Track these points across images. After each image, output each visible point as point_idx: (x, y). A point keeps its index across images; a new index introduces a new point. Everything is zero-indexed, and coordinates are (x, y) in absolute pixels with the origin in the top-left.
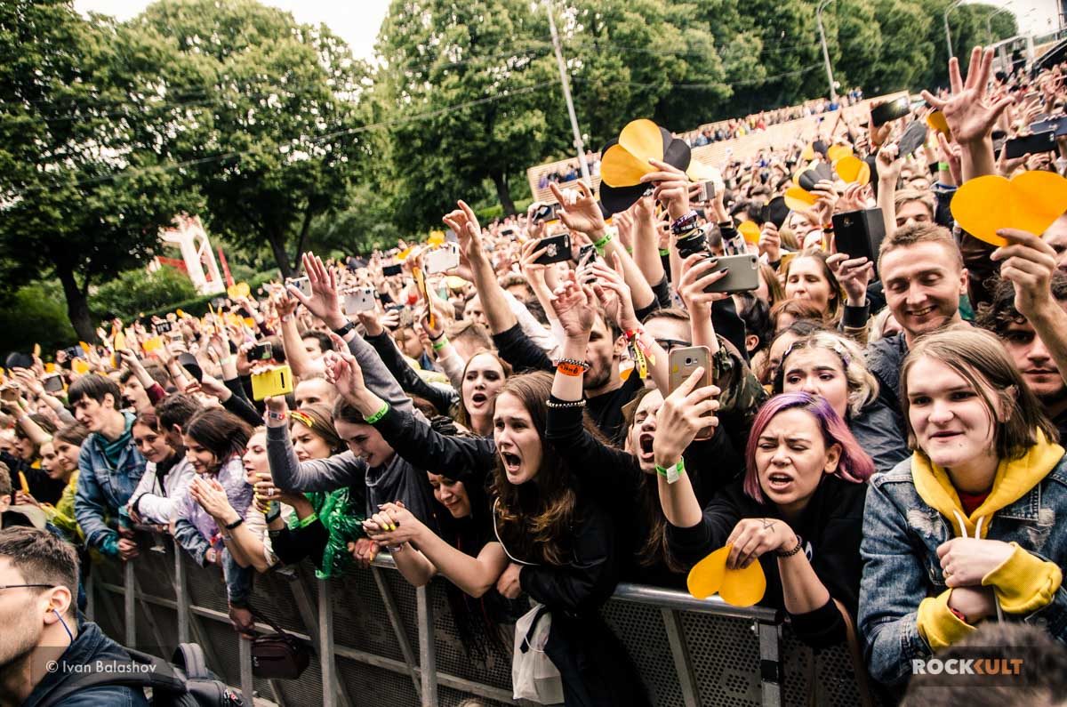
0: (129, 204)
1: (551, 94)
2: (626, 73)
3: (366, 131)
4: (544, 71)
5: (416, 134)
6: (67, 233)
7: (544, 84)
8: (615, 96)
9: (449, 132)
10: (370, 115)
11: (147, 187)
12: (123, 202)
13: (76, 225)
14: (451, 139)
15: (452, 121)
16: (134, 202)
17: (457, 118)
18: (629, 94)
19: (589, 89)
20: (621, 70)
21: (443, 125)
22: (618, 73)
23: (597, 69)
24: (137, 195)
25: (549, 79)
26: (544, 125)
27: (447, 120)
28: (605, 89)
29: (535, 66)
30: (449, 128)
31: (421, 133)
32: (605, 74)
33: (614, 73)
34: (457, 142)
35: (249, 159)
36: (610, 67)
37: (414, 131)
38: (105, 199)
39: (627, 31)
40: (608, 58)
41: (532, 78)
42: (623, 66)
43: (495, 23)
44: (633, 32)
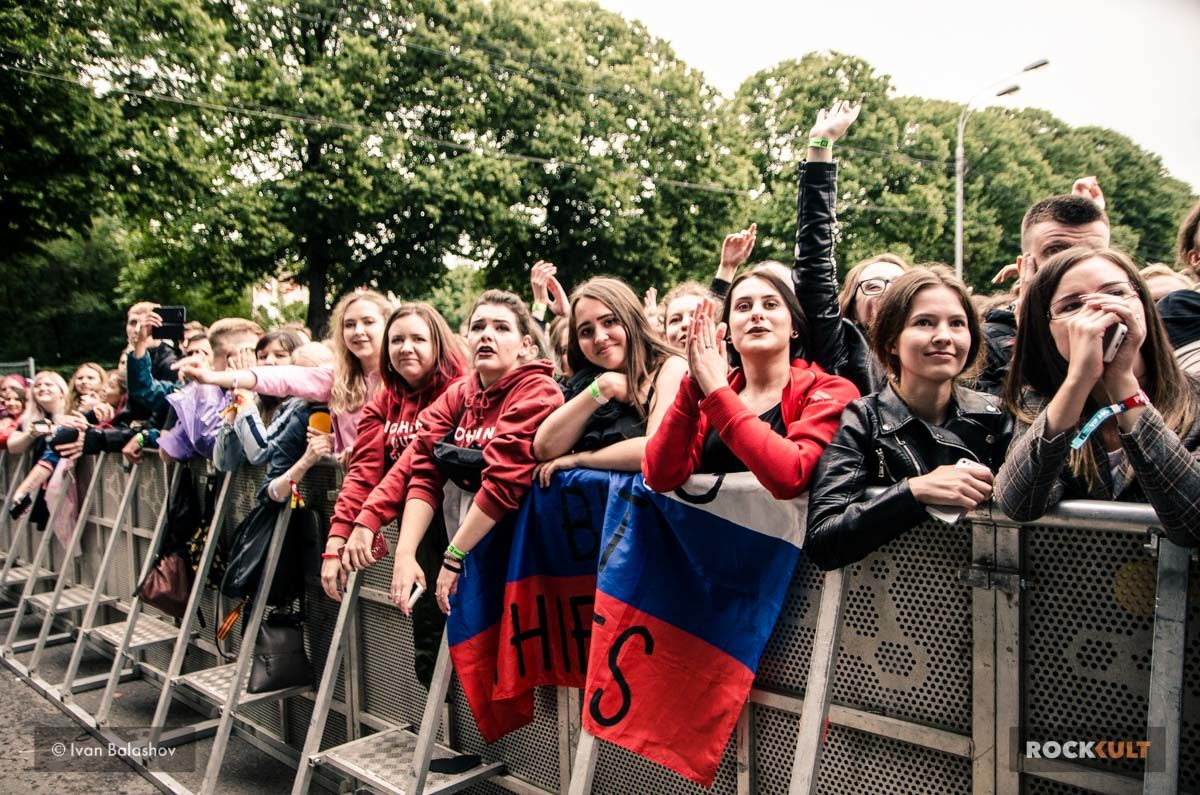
0: (459, 198)
1: (925, 231)
4: (925, 199)
8: (978, 257)
11: (486, 183)
13: (382, 206)
16: (466, 197)
20: (993, 227)
24: (470, 190)
29: (913, 192)
32: (973, 227)
33: (984, 229)
35: (608, 189)
38: (431, 182)
39: (1009, 184)
40: (978, 210)
41: (909, 205)
42: (997, 224)
43: (878, 130)
44: (1014, 188)
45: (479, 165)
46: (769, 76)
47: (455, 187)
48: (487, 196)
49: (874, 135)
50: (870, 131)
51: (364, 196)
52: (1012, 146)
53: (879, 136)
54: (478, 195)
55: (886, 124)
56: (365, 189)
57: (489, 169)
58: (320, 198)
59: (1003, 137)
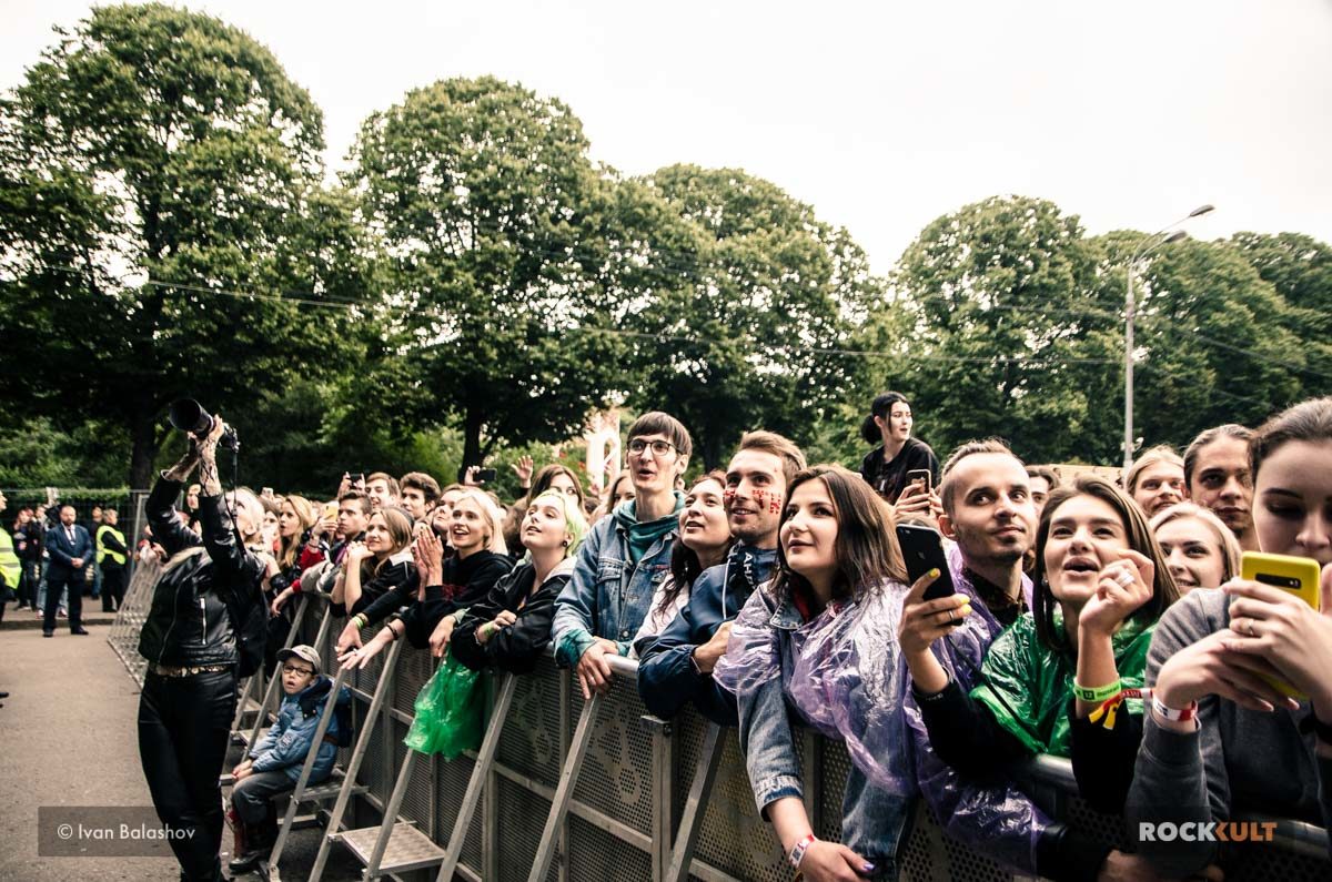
0: (572, 365)
1: (1104, 378)
2: (1211, 376)
3: (863, 359)
4: (1101, 346)
5: (913, 386)
6: (496, 379)
7: (1096, 362)
9: (958, 392)
10: (874, 342)
11: (597, 352)
12: (566, 361)
14: (957, 400)
15: (967, 379)
16: (578, 364)
17: (973, 377)
18: (1207, 405)
19: (1153, 386)
20: (1203, 370)
21: (952, 381)
22: (1199, 373)
23: (1170, 362)
24: (582, 358)
25: (1106, 357)
26: (1084, 414)
27: (959, 376)
28: (1176, 390)
29: (1089, 337)
30: (960, 387)
31: (919, 385)
32: (1180, 371)
33: (1193, 372)
34: (963, 406)
35: (719, 352)
36: (1189, 363)
37: (912, 380)
38: (549, 352)
39: (1224, 324)
40: (1188, 352)
41: (1083, 352)
42: (1208, 367)
43: (1051, 275)
44: (1232, 327)
45: (590, 337)
46: (952, 219)
47: (567, 357)
48: (597, 362)
49: (1045, 281)
50: (1043, 277)
51: (491, 365)
52: (1233, 283)
53: (1053, 281)
54: (589, 362)
55: (1060, 270)
56: (491, 360)
57: (599, 340)
58: (456, 366)
59: (1224, 273)
